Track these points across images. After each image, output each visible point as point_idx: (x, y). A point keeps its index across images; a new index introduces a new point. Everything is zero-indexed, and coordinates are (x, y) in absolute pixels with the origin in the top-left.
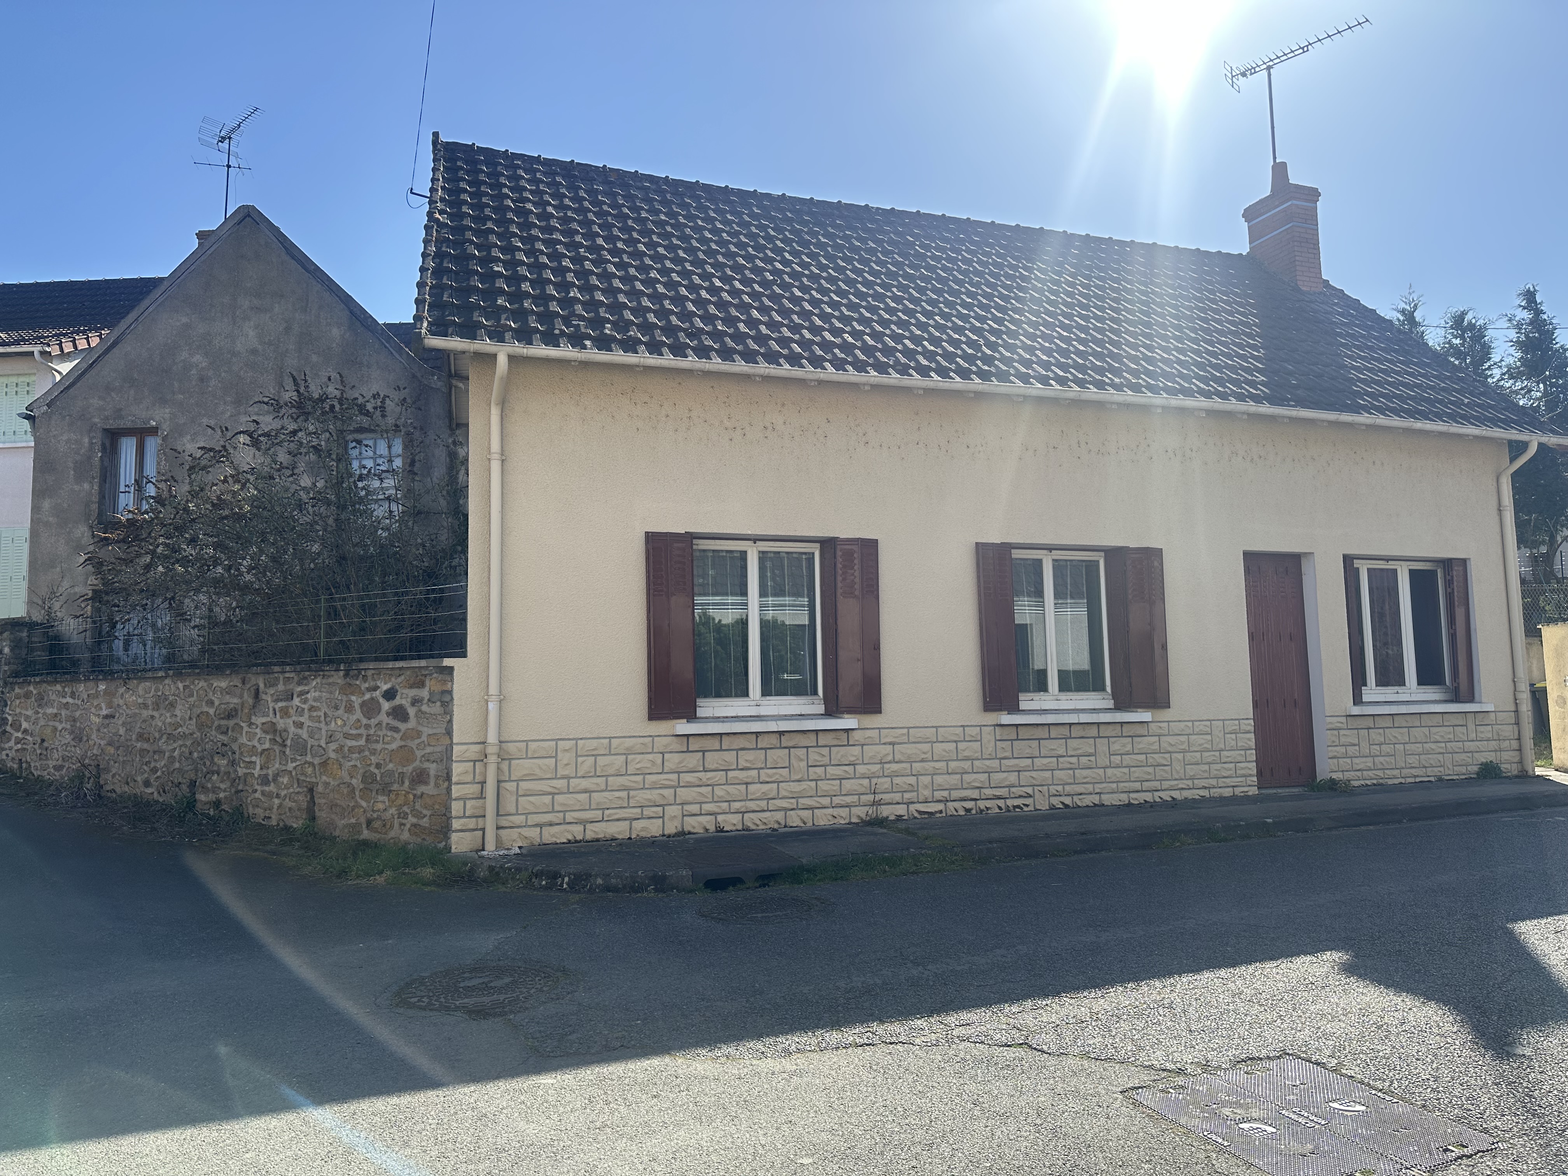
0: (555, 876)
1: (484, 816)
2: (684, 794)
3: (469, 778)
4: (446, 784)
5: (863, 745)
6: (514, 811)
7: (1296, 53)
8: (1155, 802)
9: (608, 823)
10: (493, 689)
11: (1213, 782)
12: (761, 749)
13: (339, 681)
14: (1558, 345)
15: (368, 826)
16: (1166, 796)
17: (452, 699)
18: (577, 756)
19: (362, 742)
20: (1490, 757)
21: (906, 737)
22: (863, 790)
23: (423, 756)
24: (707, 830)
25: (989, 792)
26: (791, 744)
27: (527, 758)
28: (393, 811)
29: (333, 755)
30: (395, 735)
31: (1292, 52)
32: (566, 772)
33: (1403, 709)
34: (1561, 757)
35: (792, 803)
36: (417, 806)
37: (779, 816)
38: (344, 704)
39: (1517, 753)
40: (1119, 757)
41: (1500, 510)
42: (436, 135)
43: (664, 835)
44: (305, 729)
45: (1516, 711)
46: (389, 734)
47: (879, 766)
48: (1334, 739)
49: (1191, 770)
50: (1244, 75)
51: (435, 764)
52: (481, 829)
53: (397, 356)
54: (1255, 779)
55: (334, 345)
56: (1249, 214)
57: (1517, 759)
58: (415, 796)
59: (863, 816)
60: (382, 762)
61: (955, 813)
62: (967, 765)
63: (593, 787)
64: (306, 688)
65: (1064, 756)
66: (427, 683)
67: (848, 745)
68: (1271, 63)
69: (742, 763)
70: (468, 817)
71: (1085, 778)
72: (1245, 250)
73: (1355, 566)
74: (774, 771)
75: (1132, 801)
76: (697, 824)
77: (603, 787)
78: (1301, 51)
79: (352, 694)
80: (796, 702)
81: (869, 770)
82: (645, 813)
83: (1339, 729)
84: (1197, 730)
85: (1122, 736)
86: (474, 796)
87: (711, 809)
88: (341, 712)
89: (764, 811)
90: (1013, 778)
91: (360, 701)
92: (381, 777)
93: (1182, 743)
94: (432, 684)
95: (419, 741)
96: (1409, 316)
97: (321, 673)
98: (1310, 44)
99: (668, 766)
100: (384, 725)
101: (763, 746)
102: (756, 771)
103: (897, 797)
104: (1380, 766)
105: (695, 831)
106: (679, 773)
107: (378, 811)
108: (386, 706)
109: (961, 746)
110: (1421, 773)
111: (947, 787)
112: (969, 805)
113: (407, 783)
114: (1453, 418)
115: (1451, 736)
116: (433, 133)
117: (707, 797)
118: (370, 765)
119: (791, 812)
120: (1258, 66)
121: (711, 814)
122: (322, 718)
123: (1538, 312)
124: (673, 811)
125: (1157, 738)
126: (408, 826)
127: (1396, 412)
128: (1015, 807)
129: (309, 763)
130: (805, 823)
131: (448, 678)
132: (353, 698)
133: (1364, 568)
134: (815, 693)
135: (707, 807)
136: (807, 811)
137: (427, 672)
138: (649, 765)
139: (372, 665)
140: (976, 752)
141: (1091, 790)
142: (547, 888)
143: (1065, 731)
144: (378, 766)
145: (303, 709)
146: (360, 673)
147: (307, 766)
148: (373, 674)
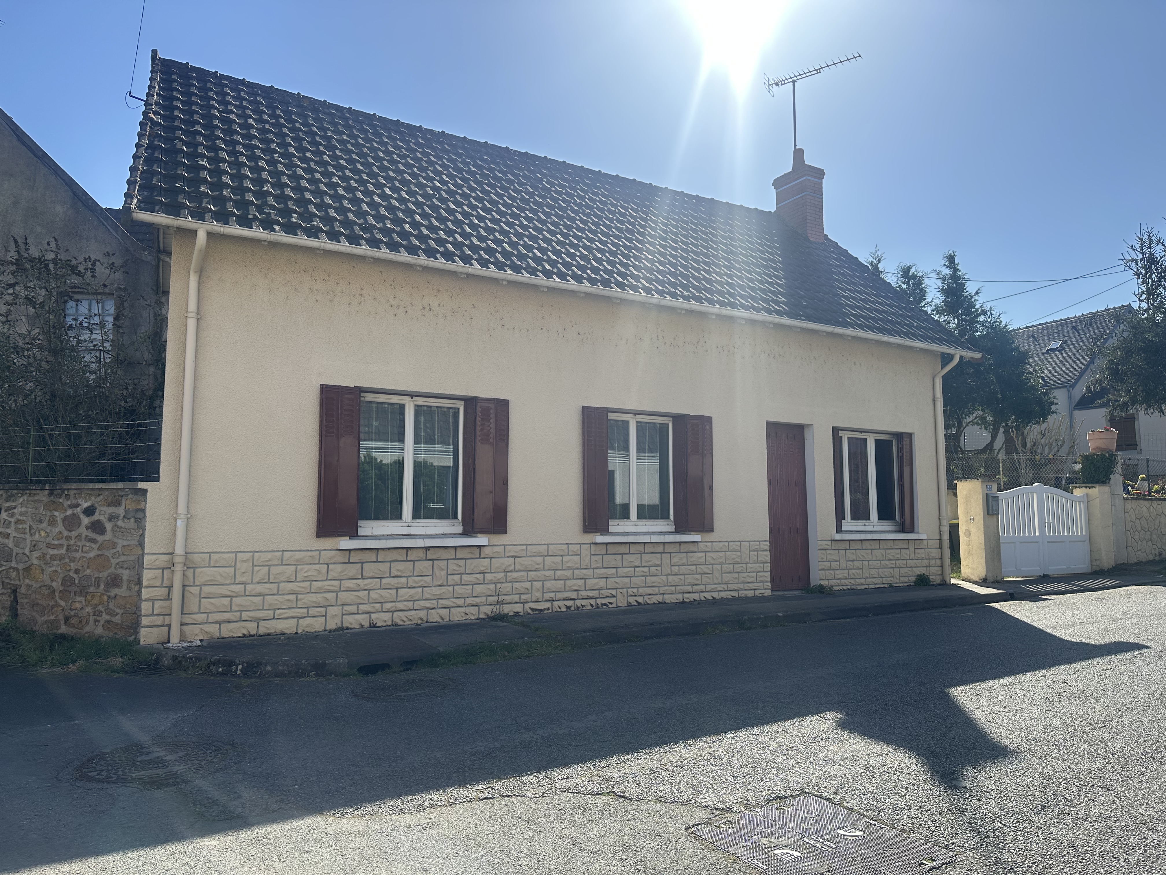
0: (230, 664)
1: (170, 615)
2: (344, 597)
3: (158, 583)
4: (137, 587)
5: (491, 558)
6: (197, 611)
7: (812, 73)
8: (701, 600)
9: (279, 621)
10: (182, 508)
11: (741, 586)
12: (410, 561)
13: (44, 499)
14: (967, 293)
15: (65, 622)
16: (708, 596)
17: (145, 516)
18: (253, 566)
19: (63, 551)
20: (923, 571)
21: (525, 552)
22: (489, 593)
23: (117, 564)
24: (362, 626)
25: (584, 594)
26: (434, 557)
27: (209, 567)
28: (89, 609)
29: (36, 562)
30: (93, 546)
31: (810, 72)
32: (244, 579)
33: (869, 537)
34: (967, 572)
35: (433, 604)
36: (111, 606)
37: (423, 614)
38: (47, 518)
39: (940, 568)
40: (677, 568)
41: (934, 401)
42: (154, 52)
43: (325, 631)
44: (11, 539)
45: (940, 539)
46: (88, 544)
47: (503, 574)
48: (823, 556)
49: (726, 577)
50: (777, 84)
51: (128, 570)
52: (167, 625)
53: (114, 233)
54: (770, 584)
55: (57, 220)
56: (777, 183)
57: (940, 573)
58: (109, 597)
59: (489, 613)
60: (80, 568)
61: (559, 610)
62: (569, 573)
63: (267, 592)
64: (14, 504)
65: (639, 567)
66: (123, 502)
67: (480, 558)
68: (795, 78)
69: (394, 572)
70: (156, 615)
71: (653, 583)
72: (773, 209)
73: (840, 435)
74: (420, 578)
75: (685, 600)
76: (353, 621)
77: (275, 591)
78: (815, 72)
79: (56, 510)
80: (440, 524)
81: (495, 577)
82: (310, 612)
83: (826, 550)
84: (731, 548)
85: (680, 552)
86: (162, 598)
87: (365, 609)
88: (44, 525)
89: (410, 610)
90: (602, 583)
91: (62, 516)
92: (79, 581)
93: (721, 557)
94: (127, 504)
95: (115, 551)
96: (876, 266)
97: (28, 492)
98: (822, 68)
99: (333, 574)
100: (84, 536)
101: (412, 559)
102: (405, 579)
103: (516, 598)
104: (853, 576)
105: (352, 626)
106: (341, 580)
107: (76, 609)
108: (86, 521)
109: (566, 559)
110: (879, 582)
111: (554, 590)
112: (569, 603)
113: (102, 586)
114: (907, 335)
115: (899, 556)
117: (364, 600)
118: (69, 571)
119: (433, 611)
120: (787, 79)
121: (366, 613)
122: (27, 530)
123: (956, 270)
124: (334, 611)
125: (704, 554)
126: (102, 622)
127: (871, 329)
128: (602, 605)
129: (14, 568)
130: (442, 619)
131: (142, 498)
132: (56, 513)
133: (845, 437)
134: (456, 517)
135: (363, 608)
136: (445, 610)
137: (123, 493)
138: (315, 574)
139: (74, 486)
140: (576, 564)
141: (657, 591)
142: (222, 674)
143: (641, 548)
144: (77, 571)
145: (10, 522)
146: (63, 492)
147: (11, 570)
148: (75, 494)
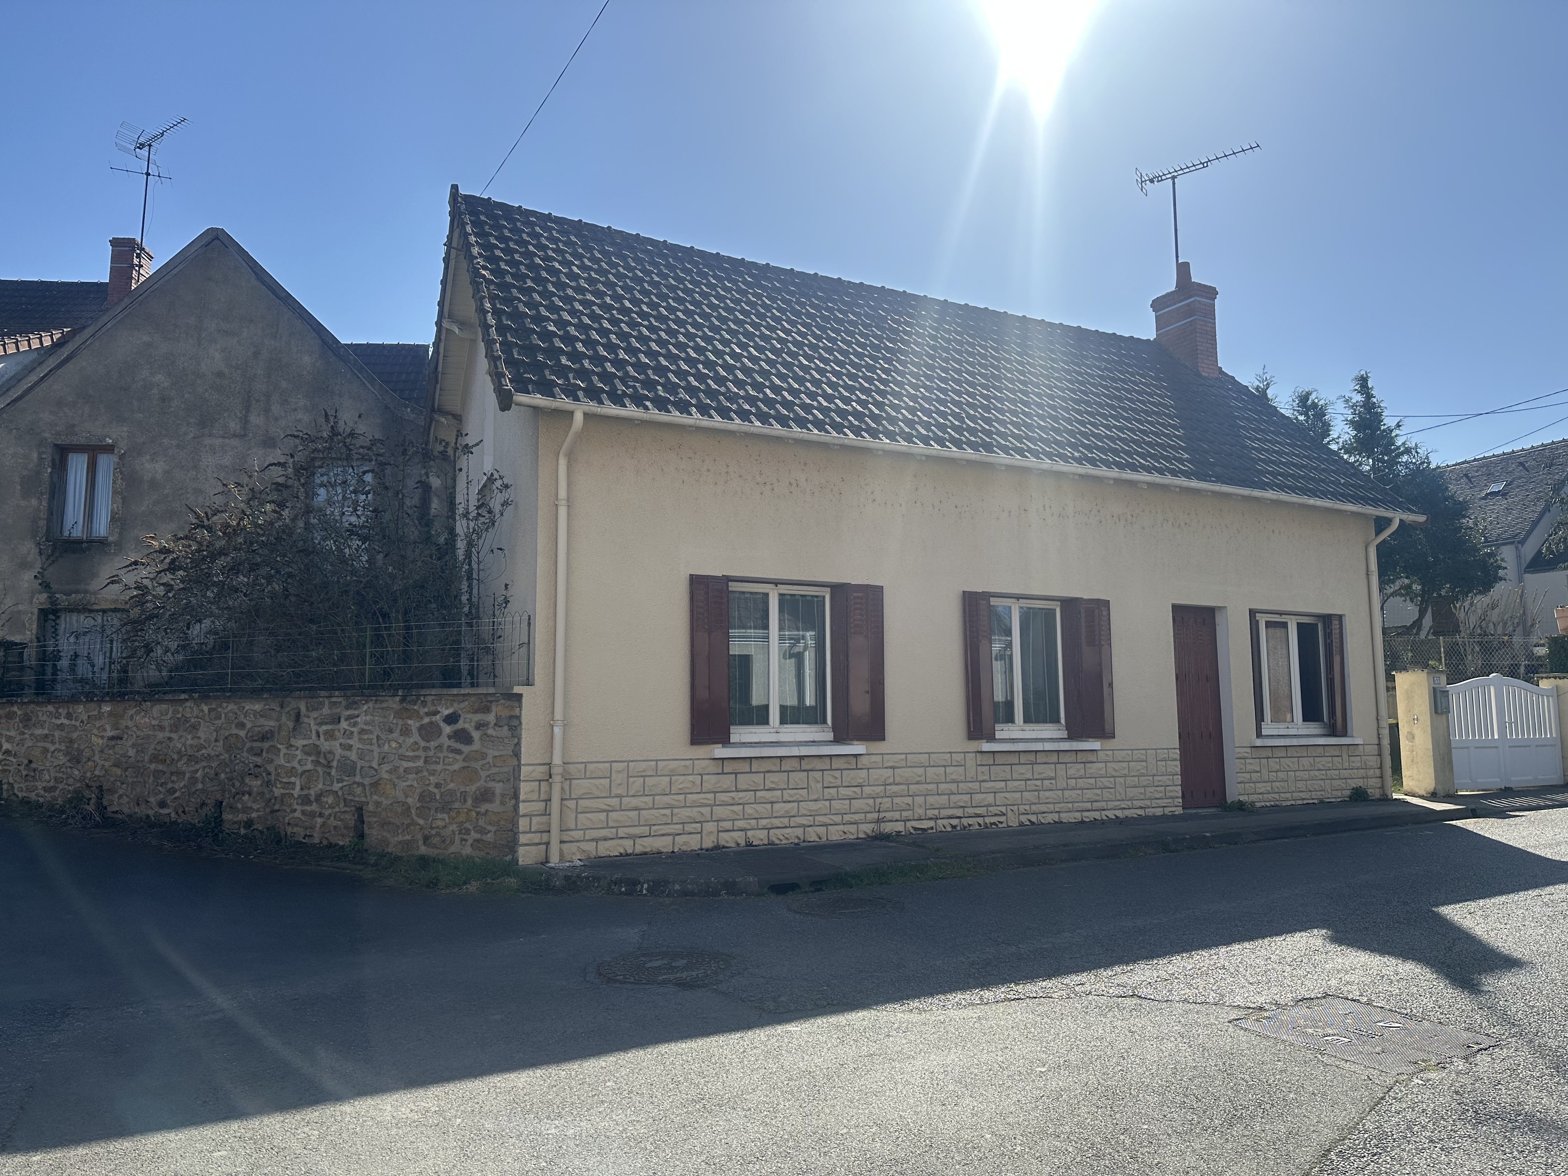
0: (635, 883)
1: (549, 832)
2: (719, 811)
3: (535, 796)
4: (513, 801)
5: (869, 769)
6: (573, 827)
7: (1197, 167)
8: (1102, 819)
9: (655, 838)
10: (558, 715)
11: (1148, 803)
12: (784, 771)
13: (394, 706)
14: (1386, 427)
15: (424, 842)
16: (1111, 814)
17: (521, 723)
18: (628, 777)
19: (420, 763)
20: (1360, 783)
21: (904, 762)
22: (868, 809)
23: (488, 776)
24: (738, 844)
25: (971, 811)
26: (809, 767)
27: (585, 778)
28: (454, 827)
29: (385, 776)
30: (458, 757)
31: (1194, 166)
32: (619, 792)
33: (1295, 742)
34: (1410, 783)
35: (810, 820)
36: (481, 822)
37: (799, 832)
38: (399, 728)
39: (1380, 779)
40: (1074, 781)
41: (1368, 575)
42: (455, 188)
43: (702, 849)
44: (355, 751)
45: (1379, 744)
46: (450, 755)
47: (882, 788)
48: (1242, 767)
49: (1131, 793)
50: (1152, 181)
51: (501, 784)
52: (544, 843)
53: (369, 386)
54: (1180, 800)
55: (305, 373)
56: (1157, 305)
57: (1379, 785)
58: (478, 813)
59: (869, 832)
60: (442, 782)
61: (944, 830)
62: (953, 787)
63: (642, 805)
64: (356, 712)
65: (1031, 780)
66: (494, 708)
67: (857, 769)
68: (1175, 174)
69: (769, 785)
70: (534, 832)
71: (1047, 798)
72: (1152, 336)
73: (1257, 618)
74: (795, 791)
75: (1085, 819)
76: (729, 839)
77: (651, 805)
78: (1202, 166)
79: (409, 718)
80: (809, 730)
81: (873, 791)
82: (686, 829)
83: (1245, 758)
84: (1135, 758)
85: (1077, 763)
86: (540, 813)
87: (741, 826)
88: (396, 735)
89: (786, 827)
90: (990, 798)
91: (418, 725)
92: (441, 796)
93: (1124, 768)
94: (498, 710)
95: (484, 762)
96: (1263, 393)
97: (374, 698)
98: (1209, 161)
99: (707, 786)
100: (445, 747)
101: (786, 769)
102: (780, 792)
103: (897, 815)
104: (1277, 790)
105: (728, 845)
106: (715, 793)
107: (438, 827)
108: (447, 729)
109: (949, 770)
110: (1308, 797)
111: (937, 806)
112: (955, 822)
113: (470, 801)
114: (1335, 496)
115: (1330, 765)
116: (452, 186)
117: (739, 815)
118: (428, 785)
119: (810, 829)
120: (1164, 175)
121: (742, 830)
122: (375, 741)
123: (1369, 396)
124: (710, 827)
125: (1104, 764)
126: (470, 841)
127: (1293, 489)
128: (991, 824)
129: (359, 784)
130: (820, 838)
131: (516, 704)
132: (410, 722)
133: (1262, 620)
134: (824, 721)
135: (740, 824)
136: (822, 827)
137: (493, 699)
138: (689, 785)
139: (434, 692)
140: (961, 776)
141: (1052, 809)
142: (625, 893)
143: (1032, 757)
144: (438, 786)
145: (352, 733)
146: (418, 699)
147: (355, 786)
148: (433, 700)
